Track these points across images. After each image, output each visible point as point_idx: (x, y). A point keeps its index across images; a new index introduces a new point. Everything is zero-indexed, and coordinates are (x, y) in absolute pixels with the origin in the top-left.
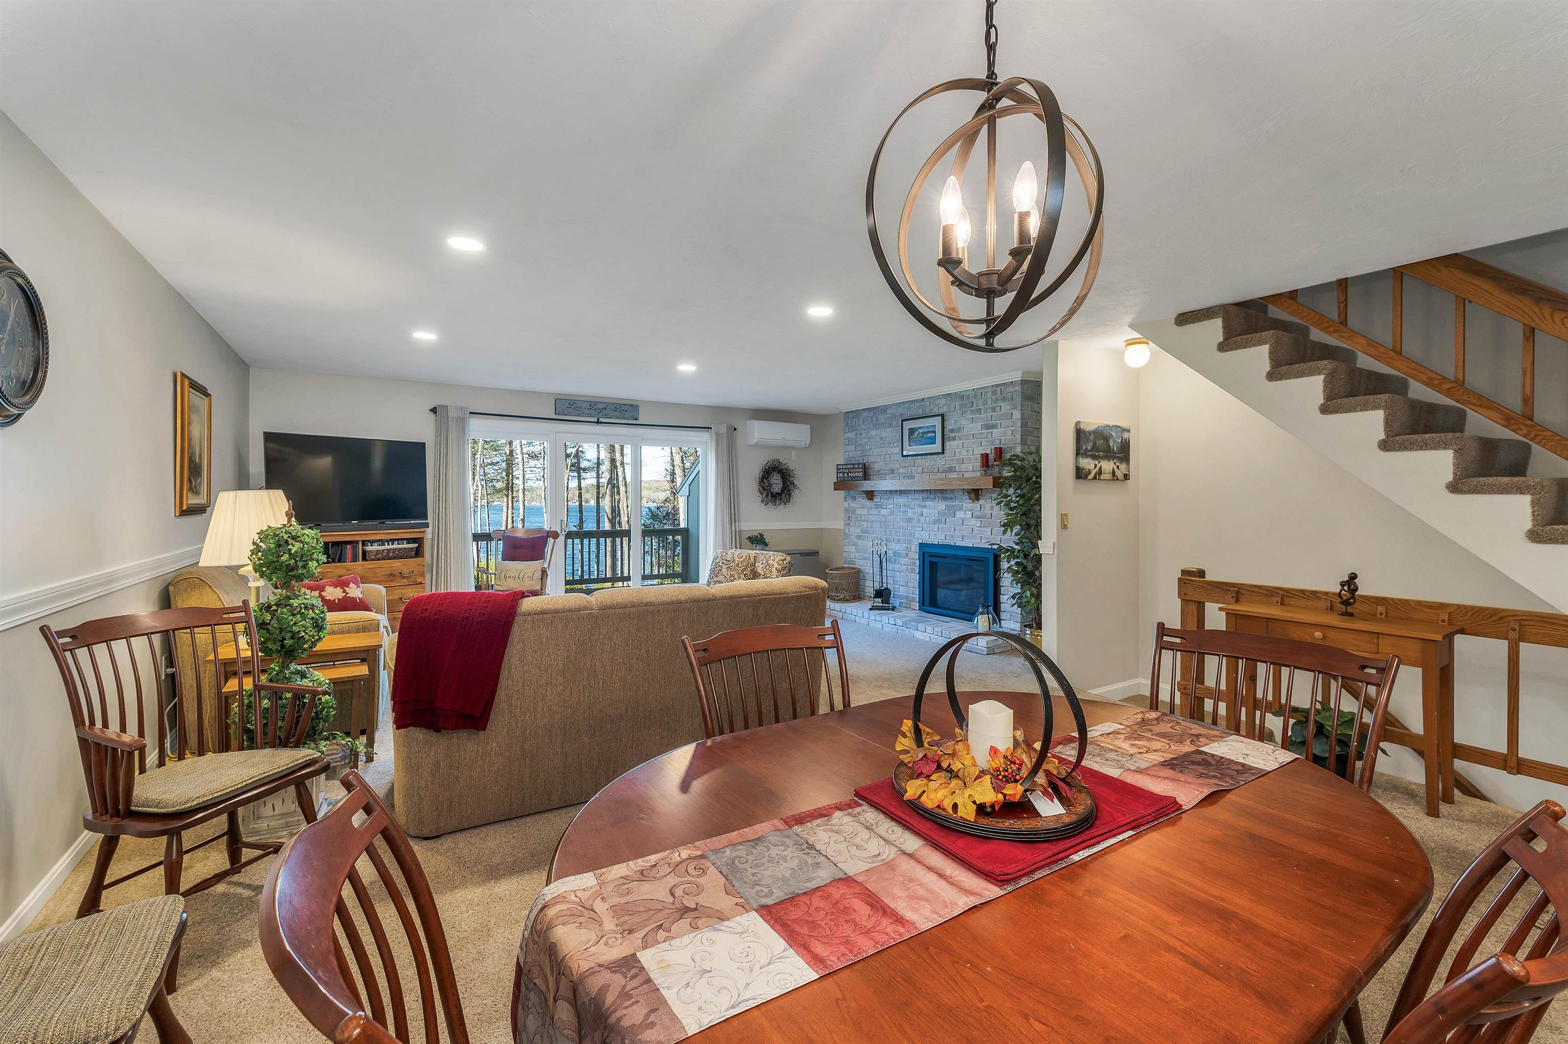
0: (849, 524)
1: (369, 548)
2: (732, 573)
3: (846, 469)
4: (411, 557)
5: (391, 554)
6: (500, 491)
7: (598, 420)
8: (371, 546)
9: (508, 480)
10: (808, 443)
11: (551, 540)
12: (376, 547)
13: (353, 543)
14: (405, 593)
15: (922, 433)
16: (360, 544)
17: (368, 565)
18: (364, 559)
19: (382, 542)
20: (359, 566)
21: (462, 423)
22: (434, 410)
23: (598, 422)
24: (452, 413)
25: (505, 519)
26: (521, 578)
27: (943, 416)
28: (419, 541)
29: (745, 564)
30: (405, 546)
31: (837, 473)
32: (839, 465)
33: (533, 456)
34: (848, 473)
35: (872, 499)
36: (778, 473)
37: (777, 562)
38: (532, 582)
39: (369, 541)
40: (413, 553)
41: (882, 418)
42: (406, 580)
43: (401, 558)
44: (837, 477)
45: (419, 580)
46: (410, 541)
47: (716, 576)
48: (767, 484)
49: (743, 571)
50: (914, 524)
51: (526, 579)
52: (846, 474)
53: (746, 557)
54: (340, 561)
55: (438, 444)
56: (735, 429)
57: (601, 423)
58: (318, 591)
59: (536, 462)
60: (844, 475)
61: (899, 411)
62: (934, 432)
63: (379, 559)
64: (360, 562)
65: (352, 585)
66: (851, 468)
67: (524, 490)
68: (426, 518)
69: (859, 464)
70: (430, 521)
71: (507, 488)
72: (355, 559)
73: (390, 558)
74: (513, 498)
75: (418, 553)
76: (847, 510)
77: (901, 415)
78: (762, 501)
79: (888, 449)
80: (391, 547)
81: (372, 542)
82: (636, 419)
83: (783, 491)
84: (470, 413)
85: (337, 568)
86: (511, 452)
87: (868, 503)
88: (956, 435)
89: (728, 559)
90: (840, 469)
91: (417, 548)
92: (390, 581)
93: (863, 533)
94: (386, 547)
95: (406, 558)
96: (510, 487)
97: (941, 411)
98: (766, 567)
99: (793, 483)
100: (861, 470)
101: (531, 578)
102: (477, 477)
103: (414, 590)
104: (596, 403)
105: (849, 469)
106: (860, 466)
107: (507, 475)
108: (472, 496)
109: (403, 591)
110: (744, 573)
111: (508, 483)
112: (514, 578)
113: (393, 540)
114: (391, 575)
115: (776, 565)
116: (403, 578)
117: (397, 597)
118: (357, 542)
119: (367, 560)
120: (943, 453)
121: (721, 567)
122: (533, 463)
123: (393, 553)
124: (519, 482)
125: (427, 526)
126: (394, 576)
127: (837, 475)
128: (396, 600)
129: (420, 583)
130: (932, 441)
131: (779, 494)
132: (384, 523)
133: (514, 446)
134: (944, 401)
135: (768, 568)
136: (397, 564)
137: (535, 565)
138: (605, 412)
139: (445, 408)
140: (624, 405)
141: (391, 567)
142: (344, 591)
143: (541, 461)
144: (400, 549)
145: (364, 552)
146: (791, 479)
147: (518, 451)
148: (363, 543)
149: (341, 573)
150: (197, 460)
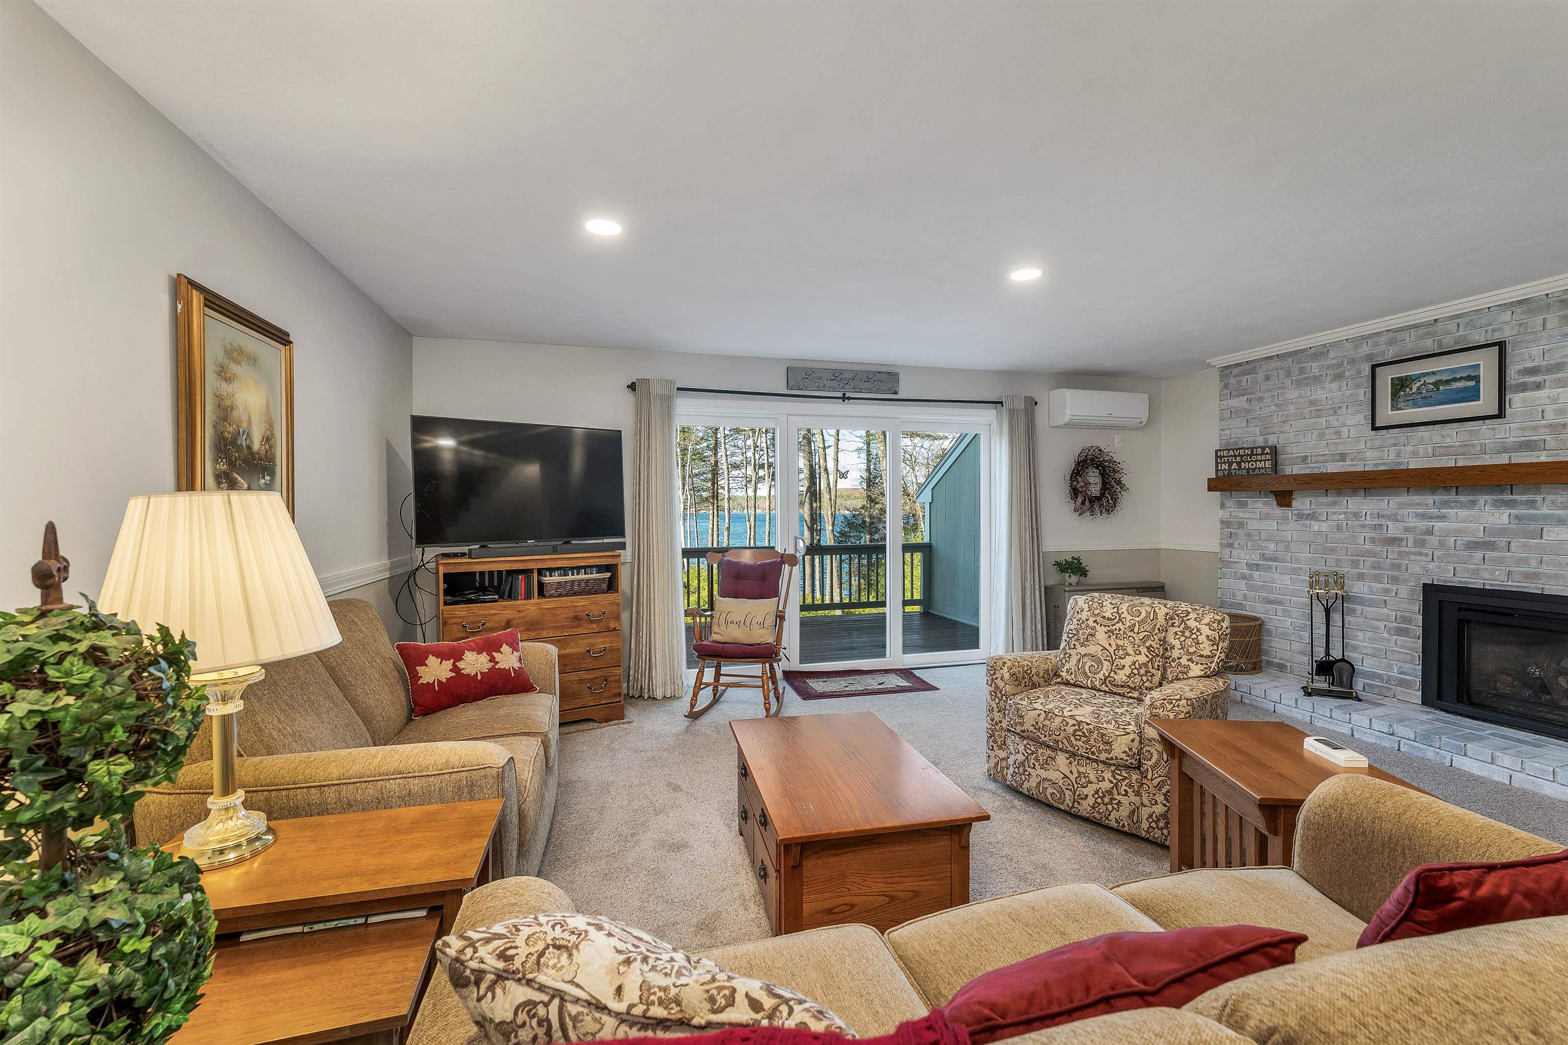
0: (1230, 545)
1: (547, 579)
2: (1120, 643)
3: (1235, 456)
4: (603, 592)
5: (576, 588)
6: (707, 499)
7: (844, 394)
8: (551, 576)
9: (713, 489)
10: (1145, 420)
11: (786, 568)
12: (556, 578)
13: (527, 572)
14: (594, 644)
15: (1435, 384)
16: (535, 574)
17: (547, 603)
18: (541, 594)
19: (564, 571)
20: (532, 607)
21: (667, 403)
22: (632, 387)
23: (844, 398)
24: (656, 390)
25: (711, 526)
26: (748, 624)
27: (1501, 346)
28: (611, 568)
29: (1147, 627)
30: (596, 576)
31: (1217, 464)
32: (1220, 451)
33: (736, 466)
34: (1239, 464)
35: (1289, 505)
36: (1097, 468)
37: (1208, 624)
38: (764, 631)
39: (547, 569)
40: (604, 586)
41: (1314, 368)
42: (594, 626)
43: (589, 593)
44: (1217, 471)
45: (613, 625)
46: (601, 568)
47: (1082, 645)
48: (1082, 484)
49: (1144, 640)
50: (1407, 549)
51: (755, 626)
52: (1235, 466)
53: (1148, 613)
54: (510, 597)
55: (638, 431)
56: (1036, 403)
57: (849, 398)
58: (452, 661)
59: (738, 472)
60: (1230, 466)
61: (1365, 349)
62: (1477, 378)
63: (560, 595)
64: (536, 600)
65: (505, 648)
66: (1248, 455)
67: (729, 498)
68: (623, 535)
69: (1263, 448)
70: (628, 540)
71: (713, 497)
72: (528, 596)
73: (575, 594)
74: (718, 506)
75: (612, 585)
76: (1225, 523)
77: (1370, 357)
78: (1075, 510)
79: (1331, 419)
80: (576, 577)
81: (551, 570)
82: (896, 393)
83: (1103, 495)
84: (679, 389)
85: (505, 608)
86: (716, 462)
87: (1278, 511)
88: (1546, 377)
89: (1108, 615)
90: (1221, 457)
91: (610, 579)
92: (574, 627)
93: (1266, 560)
94: (570, 577)
95: (596, 593)
96: (715, 496)
97: (1497, 337)
98: (1183, 632)
99: (1119, 482)
100: (1268, 457)
101: (762, 625)
102: (686, 487)
103: (607, 639)
104: (841, 372)
105: (1242, 456)
106: (1267, 450)
107: (713, 484)
108: (682, 505)
109: (592, 641)
110: (1148, 644)
111: (713, 492)
112: (738, 623)
113: (578, 568)
114: (576, 617)
115: (1205, 630)
116: (592, 622)
117: (583, 650)
118: (530, 571)
119: (544, 596)
120: (1501, 415)
121: (1093, 628)
122: (735, 473)
123: (579, 585)
124: (724, 493)
125: (623, 546)
126: (580, 620)
127: (1217, 466)
128: (583, 654)
129: (614, 629)
130: (1473, 394)
131: (1099, 499)
132: (568, 542)
133: (719, 456)
134: (1507, 316)
135: (1187, 634)
136: (582, 602)
137: (766, 606)
138: (853, 384)
139: (646, 381)
140: (879, 372)
141: (576, 607)
142: (492, 660)
143: (743, 471)
144: (588, 580)
145: (541, 585)
146: (1117, 476)
147: (724, 461)
148: (540, 572)
149: (510, 617)
150: (256, 446)
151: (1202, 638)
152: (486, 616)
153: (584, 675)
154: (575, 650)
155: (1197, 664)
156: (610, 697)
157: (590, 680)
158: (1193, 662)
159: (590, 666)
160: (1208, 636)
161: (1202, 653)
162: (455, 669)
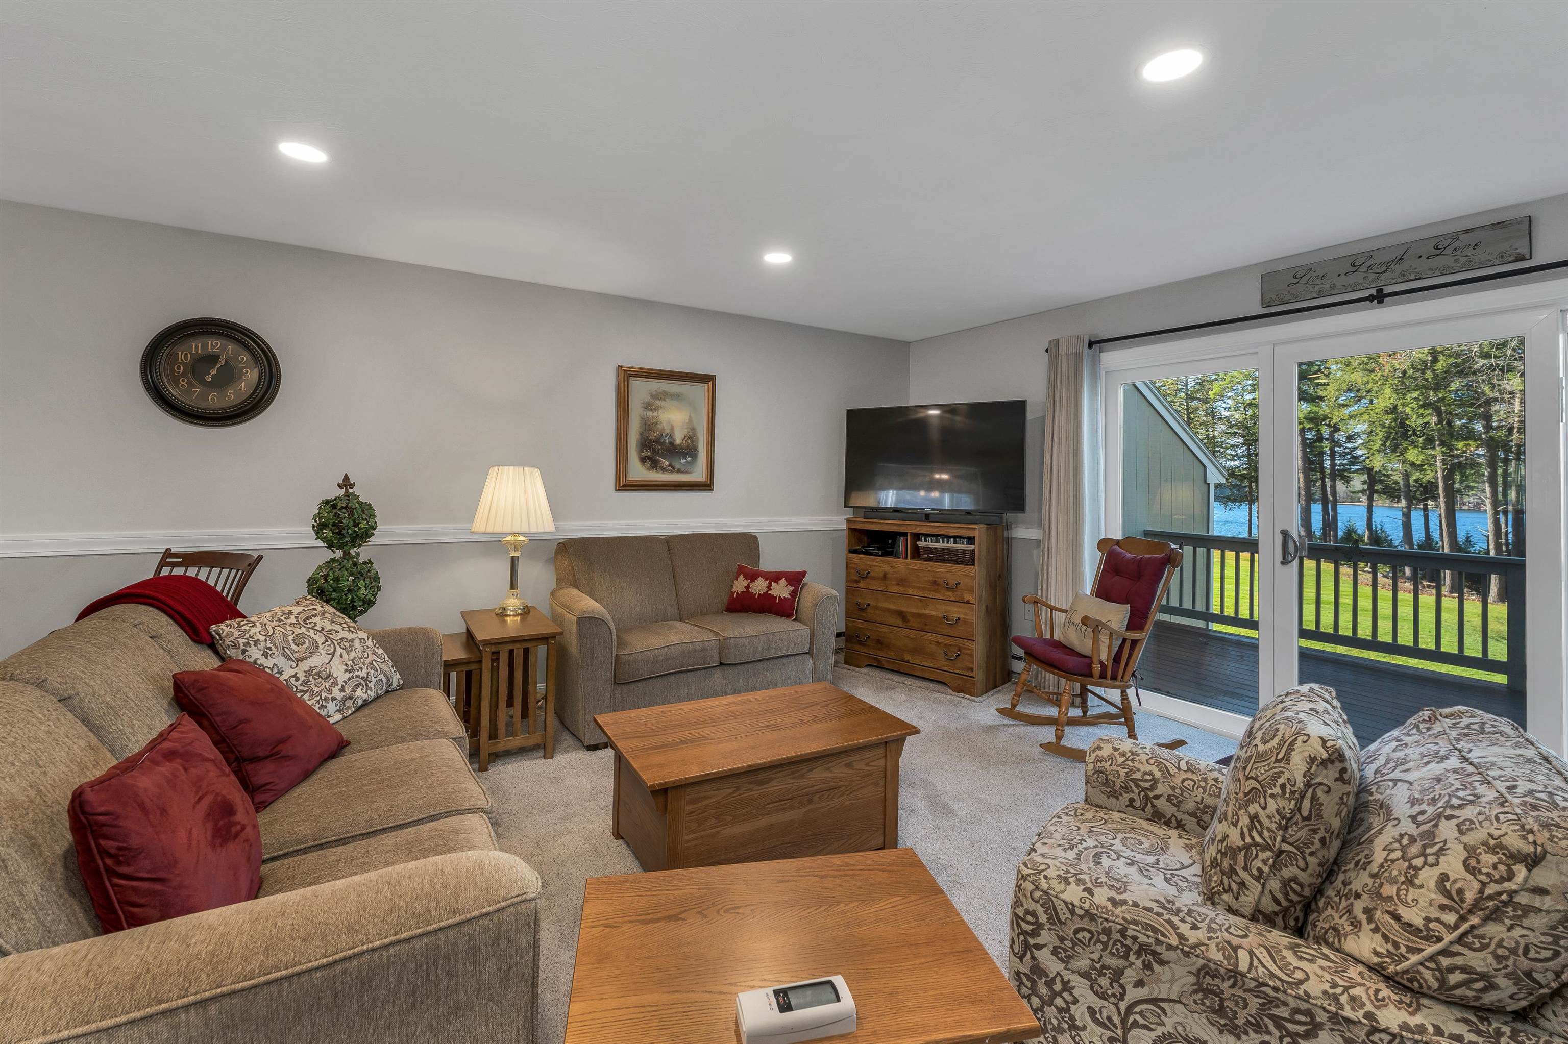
1: (921, 544)
5: (942, 555)
8: (926, 541)
12: (929, 544)
13: (905, 534)
14: (949, 612)
17: (917, 565)
18: (914, 556)
20: (906, 565)
30: (963, 546)
42: (950, 594)
43: (953, 562)
45: (967, 597)
46: (967, 539)
54: (891, 554)
58: (749, 581)
63: (928, 560)
64: (908, 560)
65: (782, 581)
72: (904, 555)
73: (940, 561)
80: (945, 545)
85: (883, 563)
94: (941, 545)
103: (960, 610)
104: (1370, 254)
109: (948, 608)
114: (935, 583)
116: (948, 589)
117: (940, 615)
123: (945, 554)
126: (938, 585)
128: (940, 618)
129: (967, 602)
140: (1467, 231)
141: (936, 572)
142: (769, 587)
144: (954, 550)
148: (917, 537)
149: (886, 570)
150: (678, 441)
151: (1429, 877)
152: (871, 566)
153: (941, 639)
154: (933, 613)
155: (1376, 930)
156: (964, 669)
157: (946, 645)
158: (1370, 920)
159: (945, 631)
160: (1444, 877)
161: (1403, 911)
162: (748, 587)
